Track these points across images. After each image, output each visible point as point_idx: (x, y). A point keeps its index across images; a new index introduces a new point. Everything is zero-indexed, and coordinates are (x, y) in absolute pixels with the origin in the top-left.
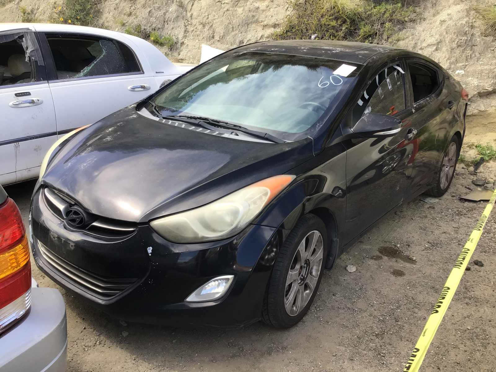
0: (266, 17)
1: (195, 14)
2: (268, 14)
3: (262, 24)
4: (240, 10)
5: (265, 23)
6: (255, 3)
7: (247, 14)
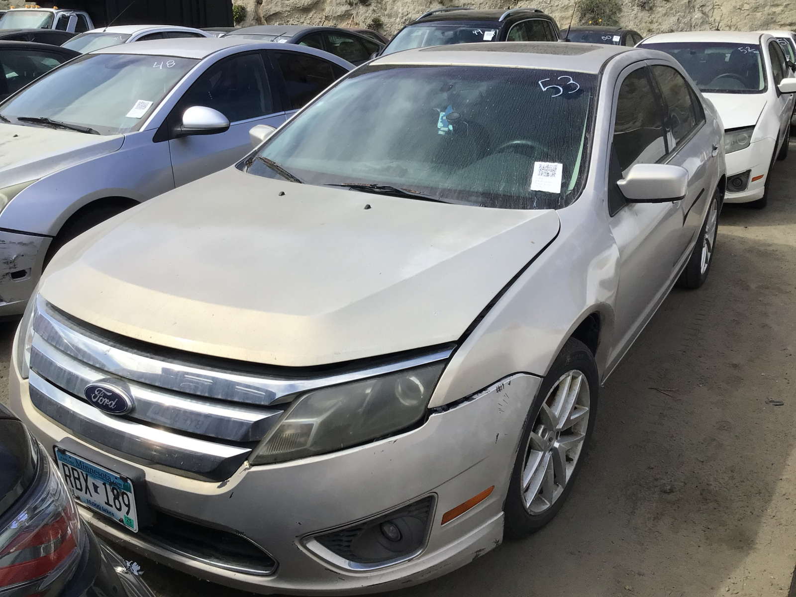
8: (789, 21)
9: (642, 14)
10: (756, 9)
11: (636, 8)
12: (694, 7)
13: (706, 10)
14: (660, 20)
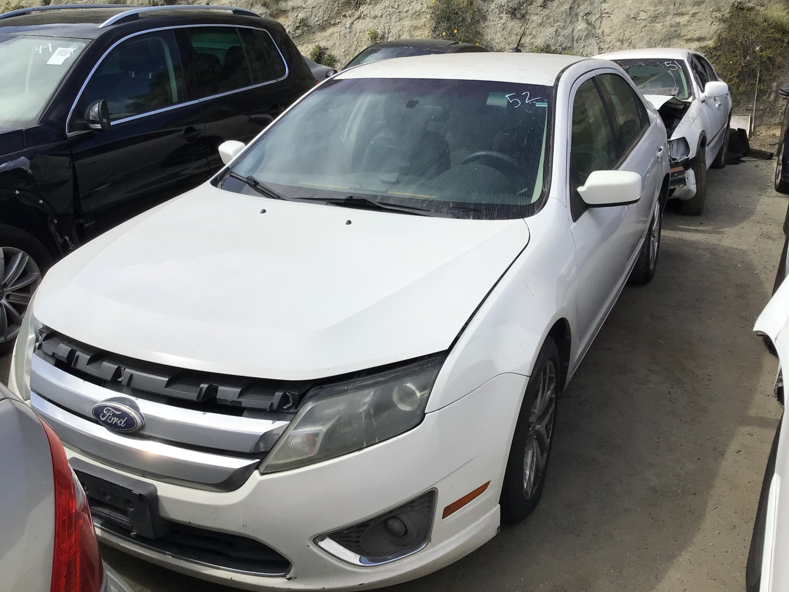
0: (688, 32)
1: (607, 31)
2: (690, 28)
3: (684, 38)
4: (659, 26)
5: (689, 37)
6: (674, 19)
7: (668, 29)
8: (697, 34)
9: (513, 23)
10: (655, 18)
11: (504, 16)
12: (577, 15)
13: (593, 18)
14: (534, 33)
